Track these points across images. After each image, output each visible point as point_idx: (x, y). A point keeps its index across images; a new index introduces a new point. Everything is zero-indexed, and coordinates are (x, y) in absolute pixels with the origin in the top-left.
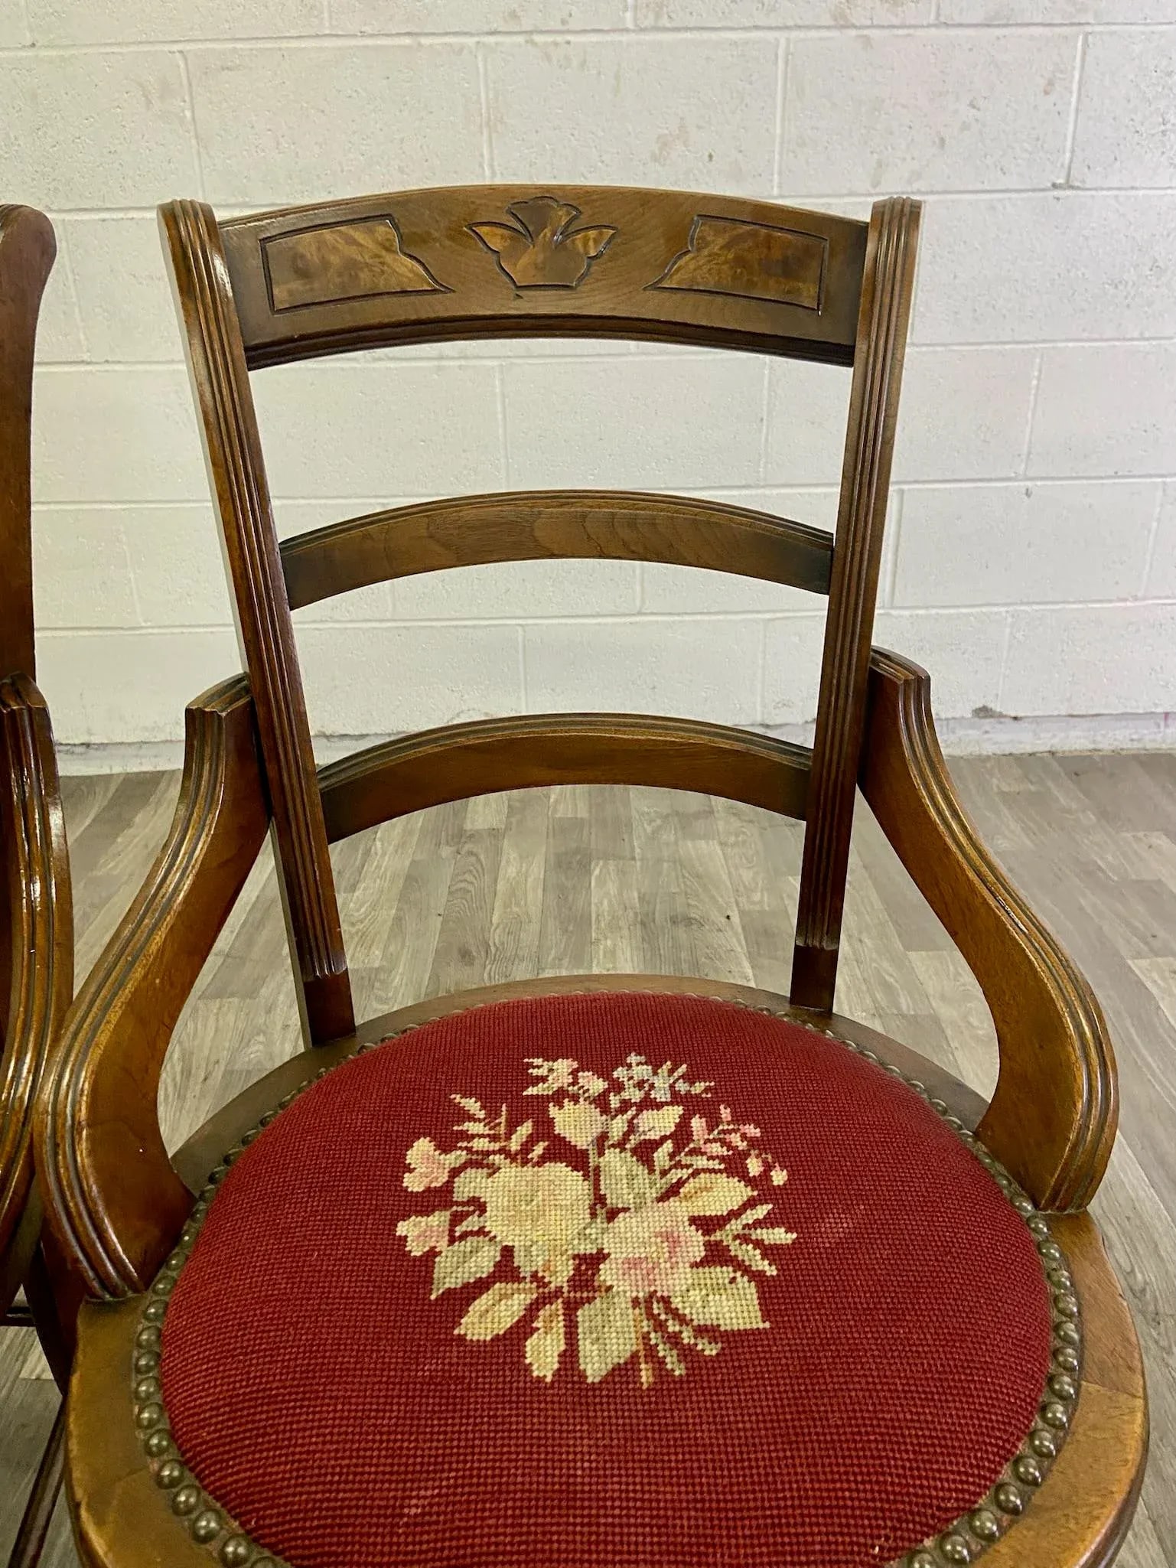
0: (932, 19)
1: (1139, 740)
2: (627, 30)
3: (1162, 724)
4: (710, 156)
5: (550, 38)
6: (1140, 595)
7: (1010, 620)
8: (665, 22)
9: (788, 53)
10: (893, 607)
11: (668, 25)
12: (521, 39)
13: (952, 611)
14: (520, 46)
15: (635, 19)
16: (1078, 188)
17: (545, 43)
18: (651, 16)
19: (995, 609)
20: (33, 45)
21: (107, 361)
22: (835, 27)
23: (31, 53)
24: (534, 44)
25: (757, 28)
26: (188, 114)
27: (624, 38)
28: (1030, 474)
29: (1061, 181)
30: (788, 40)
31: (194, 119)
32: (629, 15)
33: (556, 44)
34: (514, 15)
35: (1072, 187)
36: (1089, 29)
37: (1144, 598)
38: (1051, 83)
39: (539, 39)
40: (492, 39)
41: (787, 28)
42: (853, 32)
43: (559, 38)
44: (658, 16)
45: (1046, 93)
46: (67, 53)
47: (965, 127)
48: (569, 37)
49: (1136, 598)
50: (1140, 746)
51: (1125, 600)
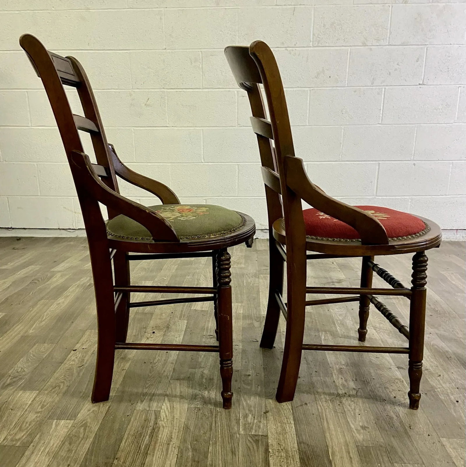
0: (387, 44)
1: (449, 238)
2: (310, 47)
3: (456, 233)
4: (330, 77)
5: (291, 49)
6: (447, 194)
7: (410, 200)
8: (320, 45)
9: (350, 52)
10: (376, 196)
11: (321, 46)
12: (284, 49)
13: (394, 197)
14: (283, 50)
15: (313, 44)
16: (426, 85)
17: (290, 50)
18: (317, 43)
19: (406, 197)
20: (165, 49)
21: (173, 127)
22: (363, 46)
23: (165, 51)
24: (287, 50)
25: (343, 46)
26: (201, 66)
27: (310, 49)
28: (415, 159)
29: (421, 83)
30: (351, 49)
31: (202, 67)
32: (311, 43)
33: (293, 50)
34: (283, 43)
35: (424, 85)
36: (428, 46)
37: (448, 195)
38: (418, 59)
39: (288, 49)
40: (277, 49)
41: (351, 46)
42: (367, 47)
43: (294, 49)
44: (318, 44)
45: (417, 61)
46: (173, 51)
47: (396, 70)
48: (297, 49)
49: (446, 195)
50: (450, 240)
51: (443, 195)
